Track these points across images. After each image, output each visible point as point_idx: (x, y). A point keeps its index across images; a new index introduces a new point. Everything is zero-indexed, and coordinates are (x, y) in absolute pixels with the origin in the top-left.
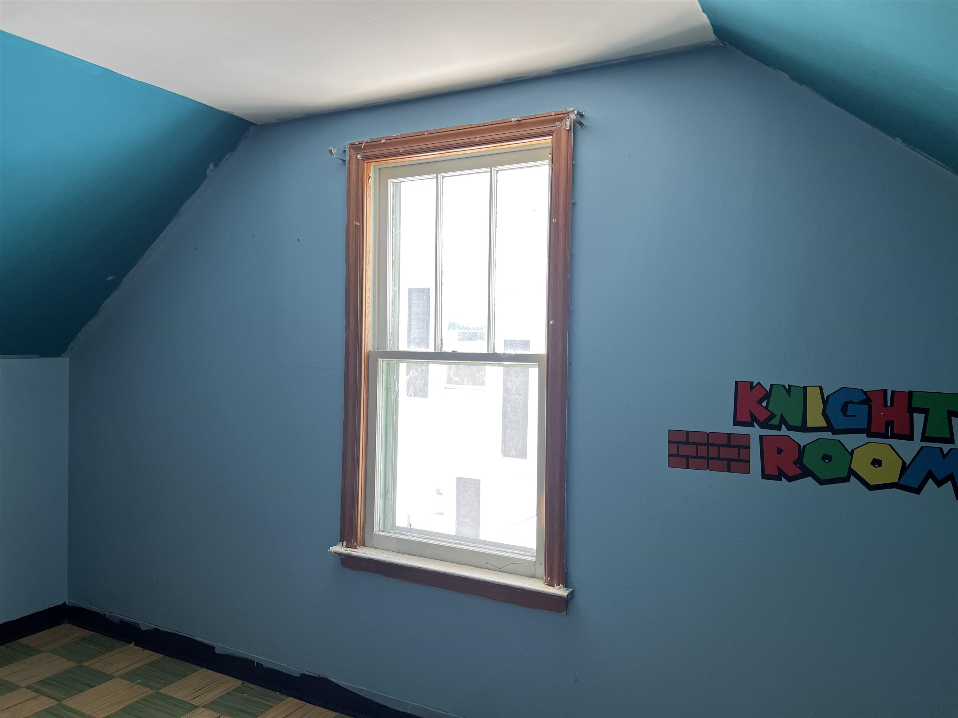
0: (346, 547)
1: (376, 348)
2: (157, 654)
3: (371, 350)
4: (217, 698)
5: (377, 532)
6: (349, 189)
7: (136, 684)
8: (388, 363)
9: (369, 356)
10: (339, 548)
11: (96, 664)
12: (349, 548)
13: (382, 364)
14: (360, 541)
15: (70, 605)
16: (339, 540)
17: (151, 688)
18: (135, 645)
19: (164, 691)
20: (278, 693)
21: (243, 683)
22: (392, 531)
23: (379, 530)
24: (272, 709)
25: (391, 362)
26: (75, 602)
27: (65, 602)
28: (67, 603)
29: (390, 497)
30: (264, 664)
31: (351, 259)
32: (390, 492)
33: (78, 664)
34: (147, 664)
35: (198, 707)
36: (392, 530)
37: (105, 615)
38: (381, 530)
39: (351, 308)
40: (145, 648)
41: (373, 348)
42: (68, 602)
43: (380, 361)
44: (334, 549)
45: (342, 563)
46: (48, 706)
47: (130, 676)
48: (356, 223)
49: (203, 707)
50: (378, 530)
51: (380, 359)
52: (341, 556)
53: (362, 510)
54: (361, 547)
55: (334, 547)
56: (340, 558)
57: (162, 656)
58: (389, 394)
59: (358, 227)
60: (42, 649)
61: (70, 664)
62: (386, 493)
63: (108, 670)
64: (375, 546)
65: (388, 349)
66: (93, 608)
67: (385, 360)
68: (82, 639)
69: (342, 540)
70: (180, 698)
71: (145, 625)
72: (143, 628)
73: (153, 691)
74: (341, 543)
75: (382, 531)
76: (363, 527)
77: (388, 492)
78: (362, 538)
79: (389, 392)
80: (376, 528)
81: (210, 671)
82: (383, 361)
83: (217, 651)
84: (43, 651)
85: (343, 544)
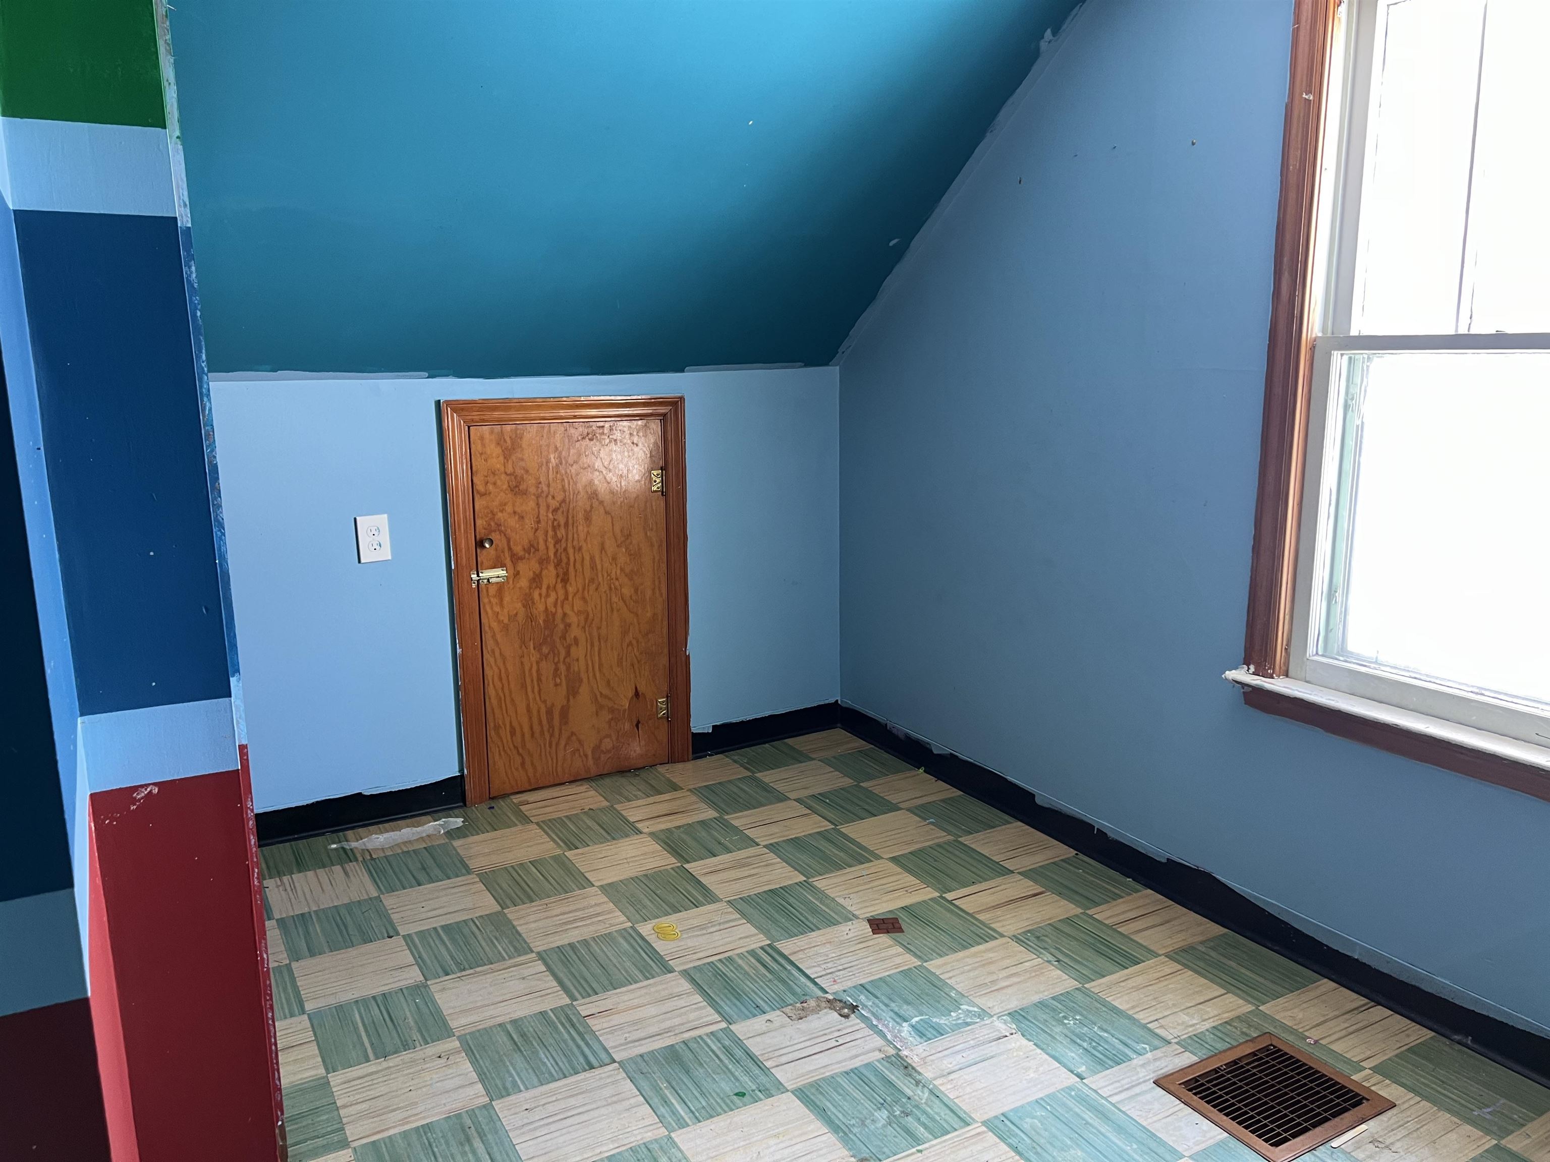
0: (1254, 674)
1: (1330, 331)
2: (955, 790)
3: (1320, 335)
4: (1040, 867)
5: (1313, 656)
6: (1296, 32)
7: (928, 824)
8: (1350, 358)
9: (1314, 347)
10: (1243, 675)
11: (877, 786)
12: (1259, 675)
13: (1339, 361)
14: (1280, 668)
15: (844, 705)
16: (1242, 660)
17: (949, 833)
18: (925, 771)
19: (966, 840)
20: (1130, 880)
21: (1077, 854)
22: (1341, 658)
23: (1317, 653)
24: (1121, 900)
25: (1357, 357)
26: (848, 703)
27: (837, 701)
28: (839, 702)
29: (1339, 599)
30: (1110, 834)
31: (1291, 167)
32: (1340, 591)
33: (855, 783)
34: (943, 801)
35: (1012, 872)
36: (1342, 656)
37: (886, 725)
38: (1320, 653)
39: (1286, 260)
40: (939, 778)
41: (1323, 332)
42: (842, 701)
43: (1336, 354)
44: (1231, 674)
45: (1245, 700)
46: (823, 829)
47: (922, 811)
48: (1307, 97)
49: (1019, 873)
50: (1315, 652)
51: (1336, 352)
52: (1246, 687)
53: (1287, 617)
54: (1281, 677)
55: (1234, 671)
56: (1242, 690)
57: (962, 793)
58: (1348, 417)
59: (1310, 104)
60: (813, 756)
61: (847, 782)
62: (1333, 592)
63: (893, 798)
64: (1307, 679)
65: (1354, 332)
66: (871, 713)
67: (1347, 354)
68: (859, 751)
69: (1247, 663)
70: (987, 855)
71: (939, 747)
72: (935, 752)
73: (950, 838)
74: (1245, 667)
75: (1322, 656)
76: (1287, 645)
77: (1336, 592)
78: (1284, 664)
79: (1350, 414)
80: (1311, 649)
81: (1027, 827)
82: (1342, 355)
83: (1038, 801)
84: (813, 759)
85: (1249, 669)
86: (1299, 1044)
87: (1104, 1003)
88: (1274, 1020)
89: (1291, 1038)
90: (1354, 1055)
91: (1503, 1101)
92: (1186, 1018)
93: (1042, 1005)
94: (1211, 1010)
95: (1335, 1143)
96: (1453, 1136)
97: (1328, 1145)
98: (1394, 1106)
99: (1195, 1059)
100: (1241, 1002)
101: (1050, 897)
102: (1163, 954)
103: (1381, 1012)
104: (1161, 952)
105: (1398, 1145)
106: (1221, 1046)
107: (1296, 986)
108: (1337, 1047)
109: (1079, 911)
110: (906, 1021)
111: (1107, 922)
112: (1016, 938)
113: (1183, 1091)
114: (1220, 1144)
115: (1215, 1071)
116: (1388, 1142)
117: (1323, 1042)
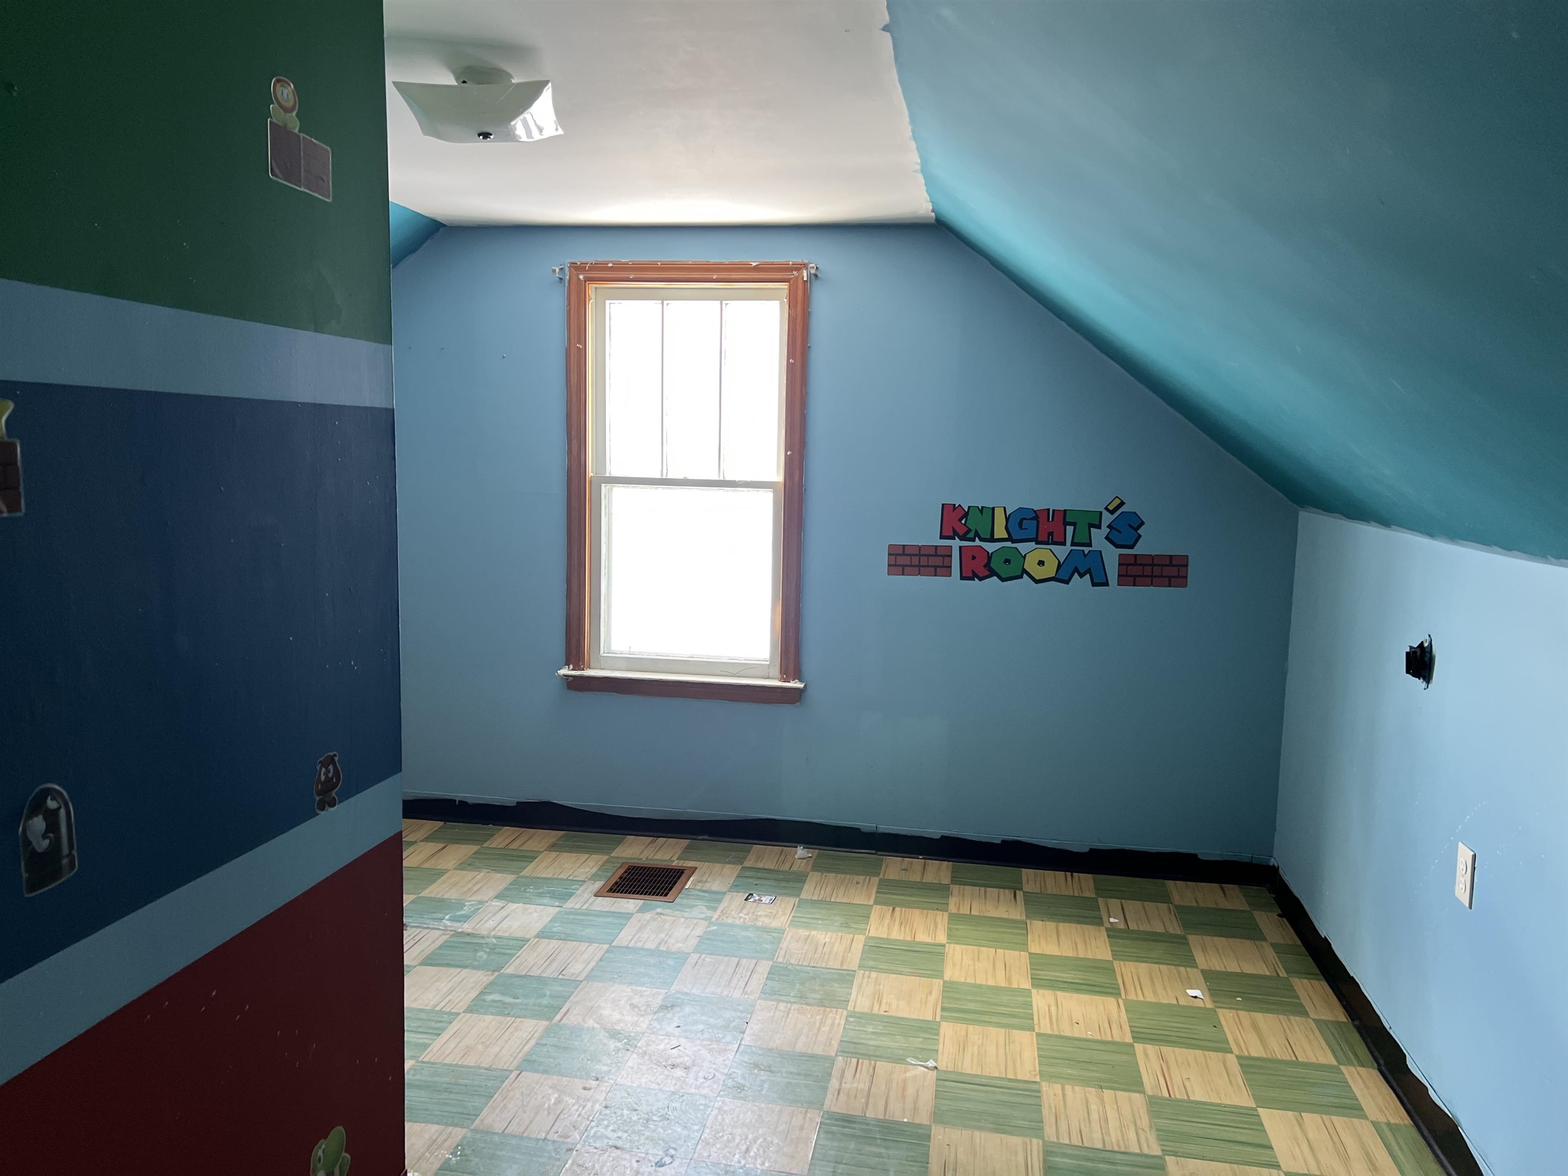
0: (572, 670)
1: (601, 473)
3: (596, 475)
4: (429, 835)
5: (603, 654)
6: (569, 310)
8: (611, 489)
9: (593, 482)
10: (564, 671)
12: (577, 669)
13: (605, 491)
14: (587, 664)
16: (566, 663)
20: (492, 825)
21: (444, 824)
22: (614, 655)
30: (469, 801)
31: (573, 383)
36: (613, 653)
39: (573, 433)
41: (598, 473)
43: (604, 487)
44: (561, 672)
45: (570, 684)
48: (579, 345)
49: (420, 841)
52: (570, 678)
53: (588, 634)
54: (588, 668)
56: (567, 680)
59: (581, 349)
65: (608, 474)
67: (608, 487)
74: (567, 666)
75: (606, 655)
76: (589, 650)
78: (589, 661)
80: (602, 651)
82: (606, 487)
85: (570, 666)
86: (639, 862)
87: (539, 878)
88: (622, 858)
89: (635, 861)
90: (667, 857)
91: (733, 853)
92: (583, 870)
93: (506, 889)
94: (591, 864)
95: (687, 887)
96: (725, 870)
97: (684, 889)
98: (696, 868)
99: (603, 883)
100: (601, 856)
101: (453, 848)
102: (545, 850)
103: (661, 840)
104: (542, 850)
105: (709, 879)
106: (609, 874)
107: (619, 842)
108: (656, 857)
109: (478, 847)
110: (443, 919)
111: (500, 847)
112: (455, 869)
113: (611, 894)
114: (643, 904)
115: (616, 883)
116: (704, 879)
117: (650, 857)
